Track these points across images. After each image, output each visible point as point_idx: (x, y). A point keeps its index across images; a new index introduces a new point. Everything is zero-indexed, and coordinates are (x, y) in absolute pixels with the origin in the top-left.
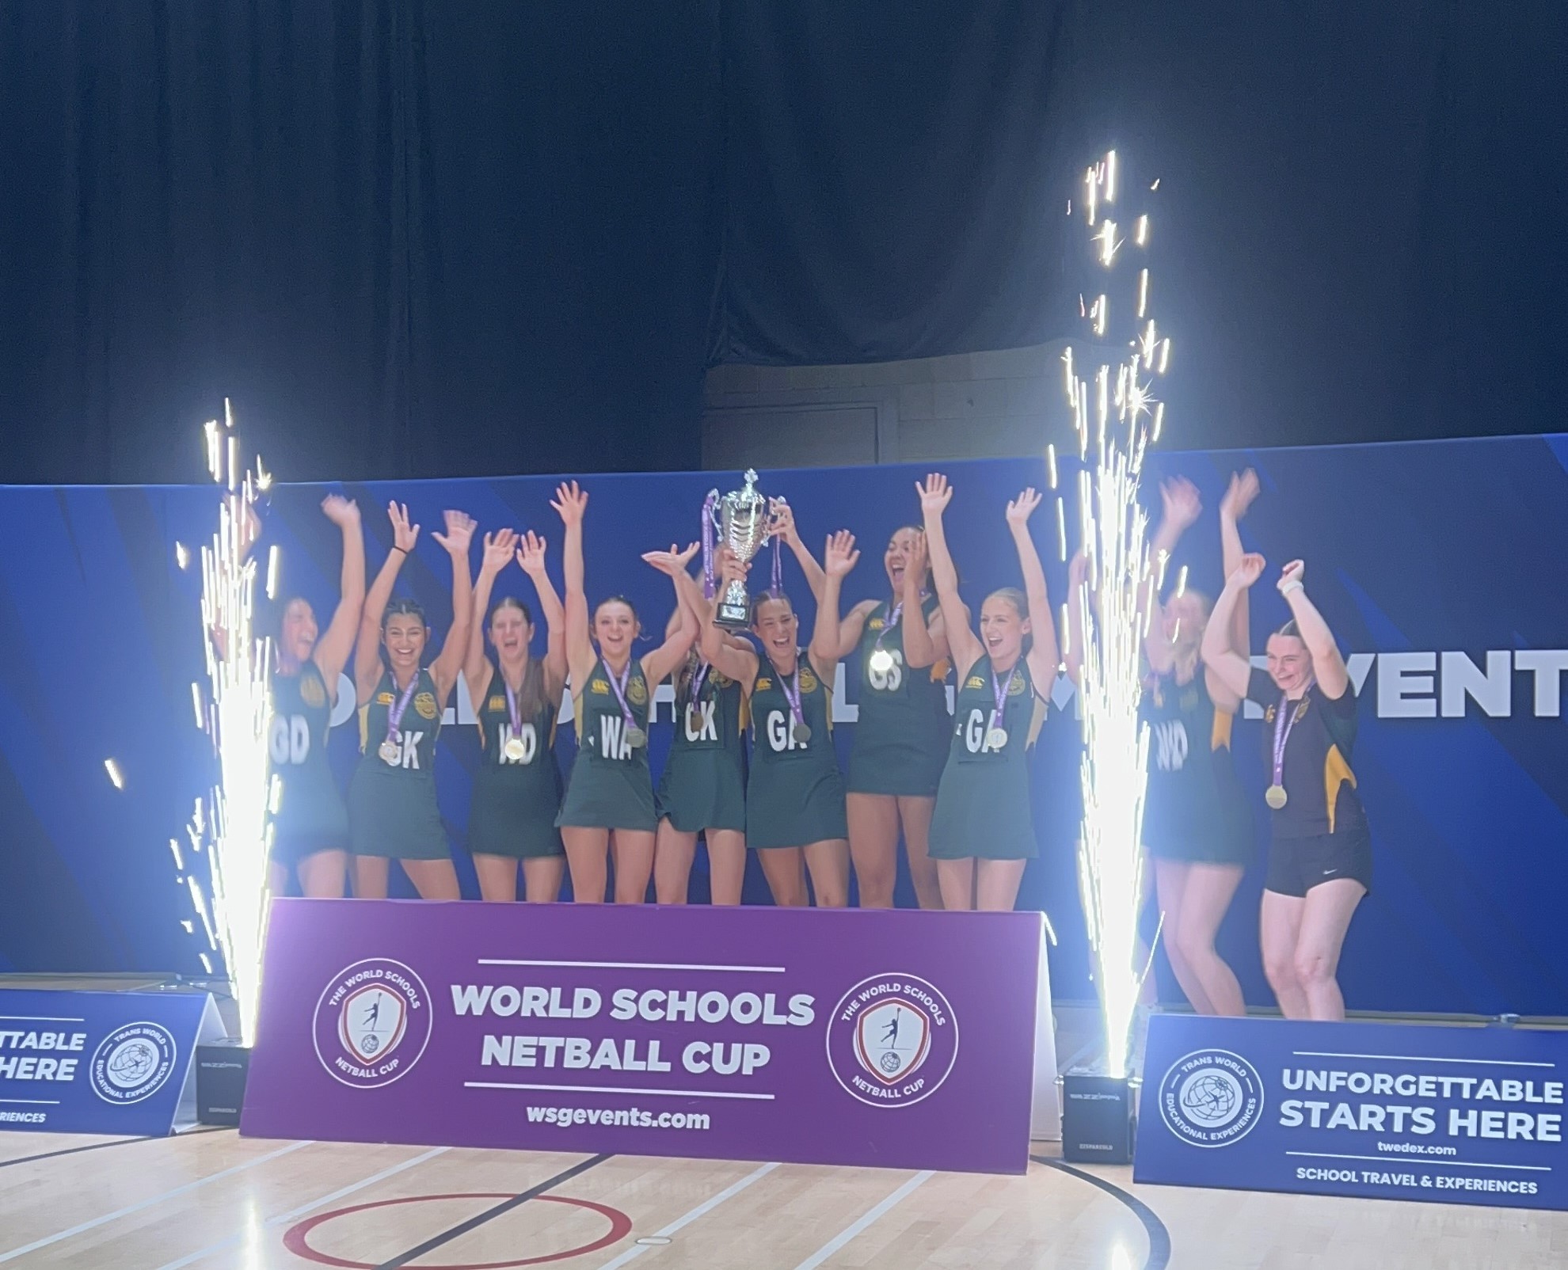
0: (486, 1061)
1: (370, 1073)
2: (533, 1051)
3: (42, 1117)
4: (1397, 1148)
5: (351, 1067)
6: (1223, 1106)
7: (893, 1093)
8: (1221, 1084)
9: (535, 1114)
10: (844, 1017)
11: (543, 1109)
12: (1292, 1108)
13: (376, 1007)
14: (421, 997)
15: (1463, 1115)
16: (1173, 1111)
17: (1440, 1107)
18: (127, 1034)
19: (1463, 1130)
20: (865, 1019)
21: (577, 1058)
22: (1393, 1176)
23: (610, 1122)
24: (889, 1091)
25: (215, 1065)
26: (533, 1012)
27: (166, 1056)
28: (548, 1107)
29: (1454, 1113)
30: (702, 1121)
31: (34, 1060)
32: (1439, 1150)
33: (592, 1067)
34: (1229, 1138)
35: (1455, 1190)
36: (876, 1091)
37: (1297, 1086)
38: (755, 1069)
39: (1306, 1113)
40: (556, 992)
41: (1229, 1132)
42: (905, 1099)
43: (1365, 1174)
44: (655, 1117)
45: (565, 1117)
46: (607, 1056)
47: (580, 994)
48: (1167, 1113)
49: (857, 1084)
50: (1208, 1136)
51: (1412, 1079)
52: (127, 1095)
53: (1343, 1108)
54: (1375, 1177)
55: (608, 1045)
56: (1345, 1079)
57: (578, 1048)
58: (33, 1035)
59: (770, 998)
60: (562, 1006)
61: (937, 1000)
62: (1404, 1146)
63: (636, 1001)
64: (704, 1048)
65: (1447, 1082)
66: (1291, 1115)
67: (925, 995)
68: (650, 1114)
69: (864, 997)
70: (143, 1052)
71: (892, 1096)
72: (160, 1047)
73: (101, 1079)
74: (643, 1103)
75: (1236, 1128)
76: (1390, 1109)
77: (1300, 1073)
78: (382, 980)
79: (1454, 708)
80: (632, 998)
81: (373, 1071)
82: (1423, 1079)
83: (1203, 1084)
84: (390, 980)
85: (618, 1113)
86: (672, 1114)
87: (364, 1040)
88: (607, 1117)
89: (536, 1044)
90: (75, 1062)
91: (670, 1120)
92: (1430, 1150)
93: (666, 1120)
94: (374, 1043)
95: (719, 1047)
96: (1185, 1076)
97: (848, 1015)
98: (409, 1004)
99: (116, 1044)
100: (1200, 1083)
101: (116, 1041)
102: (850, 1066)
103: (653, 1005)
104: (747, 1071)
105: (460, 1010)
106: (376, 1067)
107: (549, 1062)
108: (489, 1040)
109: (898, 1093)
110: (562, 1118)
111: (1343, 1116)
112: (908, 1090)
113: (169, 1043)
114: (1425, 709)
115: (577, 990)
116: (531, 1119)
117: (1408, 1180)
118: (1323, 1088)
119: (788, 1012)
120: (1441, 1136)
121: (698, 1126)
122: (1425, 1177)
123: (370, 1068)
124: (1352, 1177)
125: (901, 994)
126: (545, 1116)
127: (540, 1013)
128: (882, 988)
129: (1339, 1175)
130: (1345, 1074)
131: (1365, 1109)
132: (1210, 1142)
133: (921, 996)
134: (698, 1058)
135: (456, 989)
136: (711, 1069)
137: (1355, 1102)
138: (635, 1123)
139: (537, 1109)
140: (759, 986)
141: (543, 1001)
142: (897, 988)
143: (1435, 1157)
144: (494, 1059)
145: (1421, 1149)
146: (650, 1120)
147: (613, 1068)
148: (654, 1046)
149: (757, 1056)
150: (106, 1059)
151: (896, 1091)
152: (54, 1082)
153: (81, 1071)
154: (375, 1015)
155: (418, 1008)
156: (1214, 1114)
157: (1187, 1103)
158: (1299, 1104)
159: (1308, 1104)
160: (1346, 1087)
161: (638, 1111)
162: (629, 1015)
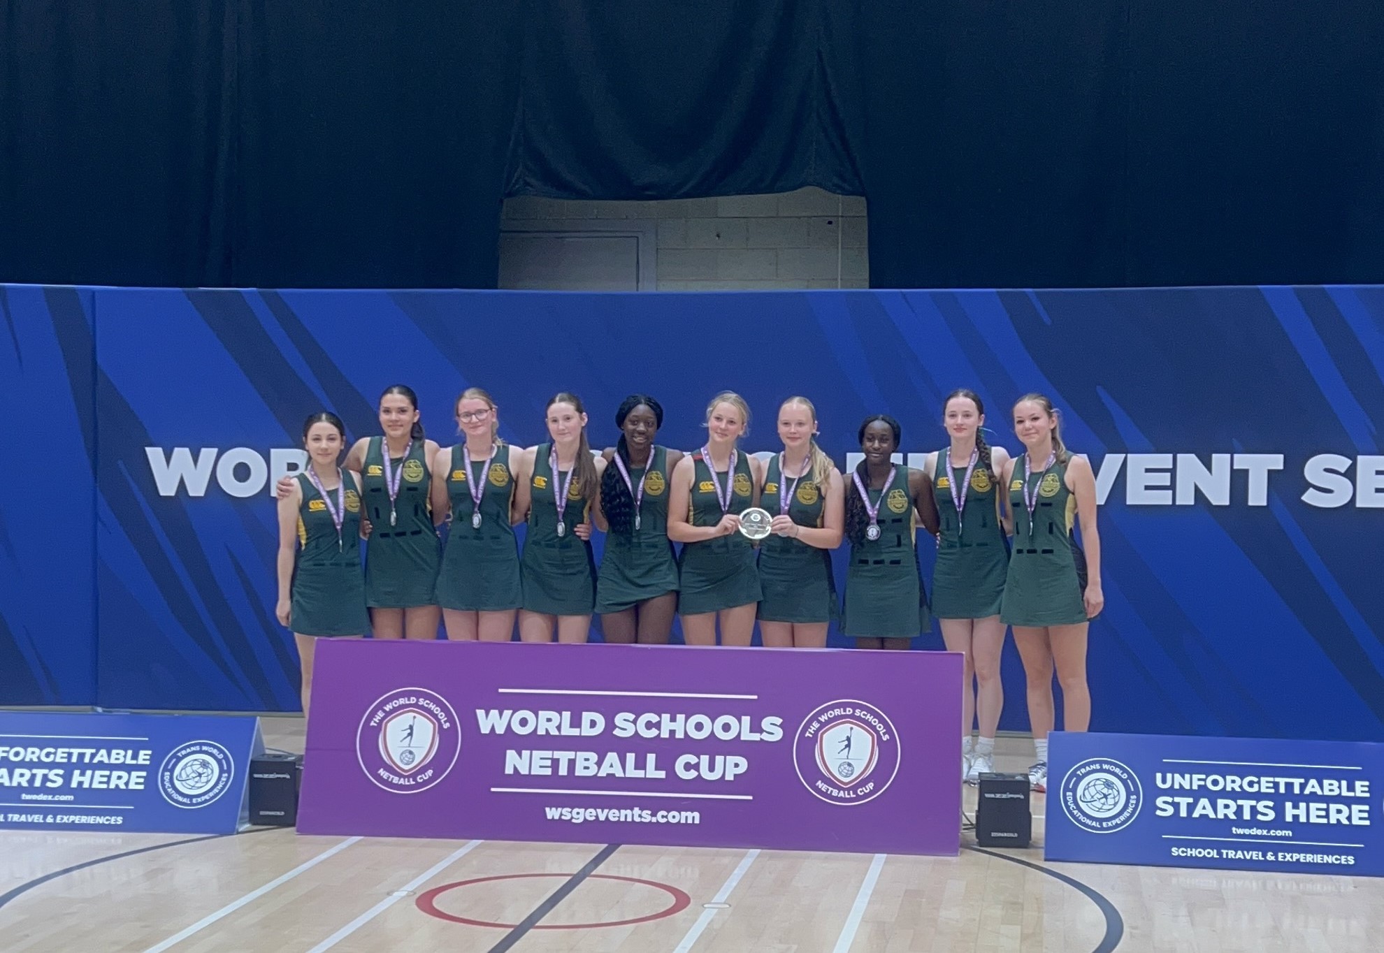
0: (509, 770)
1: (409, 781)
2: (549, 763)
3: (120, 820)
4: (1247, 831)
5: (392, 776)
6: (1111, 801)
7: (849, 794)
9: (552, 813)
10: (807, 734)
11: (559, 809)
12: (1165, 802)
13: (411, 728)
14: (450, 719)
16: (1072, 806)
17: (1278, 801)
19: (1296, 817)
20: (824, 735)
21: (586, 768)
22: (1245, 853)
23: (616, 819)
24: (846, 792)
25: (266, 776)
26: (547, 730)
27: (225, 768)
28: (563, 807)
30: (693, 818)
31: (107, 773)
32: (1279, 833)
33: (599, 775)
34: (1117, 826)
35: (1293, 862)
36: (835, 793)
37: (1167, 785)
38: (735, 775)
39: (1176, 806)
40: (567, 715)
41: (1117, 821)
42: (858, 798)
43: (1224, 852)
44: (654, 815)
45: (579, 815)
46: (611, 766)
47: (587, 716)
48: (1068, 807)
49: (820, 787)
50: (1101, 824)
51: (1255, 779)
52: (194, 801)
53: (1204, 802)
54: (1231, 854)
55: (612, 757)
56: (1204, 780)
57: (587, 760)
58: (103, 752)
59: (746, 720)
60: (572, 726)
61: (882, 721)
62: (1252, 830)
63: (635, 722)
64: (692, 759)
65: (1282, 781)
66: (1164, 807)
67: (872, 717)
68: (649, 812)
69: (823, 718)
70: (204, 765)
71: (849, 796)
72: (219, 762)
73: (169, 787)
74: (643, 804)
75: (1122, 818)
76: (1240, 802)
77: (1169, 776)
78: (416, 705)
79: (1186, 498)
80: (631, 720)
81: (411, 779)
82: (1263, 780)
83: (1094, 785)
84: (423, 705)
85: (623, 812)
86: (668, 812)
87: (402, 754)
88: (613, 815)
89: (551, 757)
90: (144, 774)
91: (666, 817)
92: (1272, 833)
93: (663, 817)
94: (411, 756)
95: (705, 759)
96: (1080, 779)
97: (810, 733)
98: (440, 725)
99: (179, 759)
100: (1092, 784)
101: (178, 756)
102: (814, 773)
103: (649, 725)
104: (729, 777)
105: (485, 730)
106: (414, 776)
107: (563, 771)
108: (511, 755)
109: (854, 794)
110: (575, 815)
111: (1204, 808)
112: (861, 792)
113: (226, 757)
114: (1164, 498)
115: (584, 714)
116: (549, 817)
117: (1256, 855)
118: (1187, 787)
119: (761, 731)
120: (1279, 822)
121: (690, 821)
122: (1270, 854)
123: (408, 777)
124: (1214, 854)
125: (852, 716)
126: (561, 815)
127: (554, 732)
128: (837, 712)
129: (1204, 853)
130: (1203, 776)
131: (1221, 802)
132: (1102, 829)
133: (869, 718)
134: (688, 767)
135: (480, 713)
136: (699, 776)
137: (1213, 797)
138: (637, 819)
139: (554, 809)
140: (737, 710)
141: (556, 722)
142: (849, 711)
143: (1276, 838)
144: (515, 769)
145: (1265, 832)
146: (650, 817)
147: (617, 775)
148: (651, 758)
149: (737, 765)
150: (172, 771)
151: (851, 792)
152: (128, 791)
153: (150, 781)
154: (411, 734)
155: (448, 728)
156: (1105, 807)
157: (1082, 799)
158: (1170, 799)
159: (1177, 799)
160: (1205, 786)
161: (640, 809)
162: (629, 733)
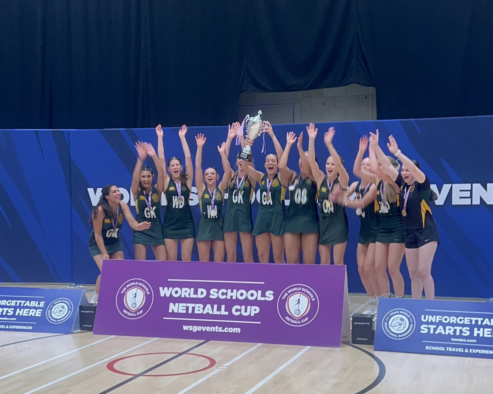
0: (170, 311)
1: (134, 315)
2: (185, 308)
3: (31, 328)
4: (457, 340)
5: (128, 313)
6: (402, 326)
7: (298, 322)
8: (402, 320)
9: (185, 328)
10: (283, 298)
11: (188, 326)
12: (424, 327)
13: (136, 294)
14: (150, 291)
15: (479, 330)
16: (387, 328)
17: (471, 327)
18: (58, 302)
19: (478, 334)
20: (290, 299)
21: (199, 310)
22: (456, 349)
23: (209, 330)
24: (297, 321)
25: (85, 312)
26: (185, 296)
27: (70, 308)
28: (190, 325)
29: (476, 329)
30: (238, 331)
31: (29, 310)
32: (471, 341)
33: (203, 313)
34: (404, 337)
35: (475, 353)
36: (293, 321)
37: (426, 320)
38: (255, 314)
39: (429, 329)
40: (192, 289)
41: (404, 335)
42: (302, 324)
43: (447, 348)
44: (223, 329)
46: (208, 310)
48: (385, 329)
49: (287, 319)
50: (398, 336)
51: (462, 318)
52: (58, 321)
53: (441, 327)
54: (450, 349)
55: (208, 306)
56: (442, 318)
57: (199, 307)
58: (28, 302)
59: (260, 292)
60: (194, 294)
61: (312, 293)
62: (459, 340)
64: (238, 307)
65: (474, 319)
66: (424, 329)
69: (289, 292)
70: (63, 307)
71: (298, 323)
72: (68, 306)
73: (49, 316)
74: (219, 325)
75: (406, 333)
76: (455, 328)
77: (427, 316)
78: (138, 285)
79: (477, 202)
80: (216, 291)
81: (135, 314)
82: (466, 318)
83: (396, 320)
84: (140, 285)
85: (212, 328)
86: (229, 328)
87: (132, 304)
89: (186, 306)
90: (41, 310)
91: (228, 330)
92: (468, 341)
94: (135, 305)
95: (243, 307)
96: (390, 317)
97: (284, 297)
98: (146, 293)
99: (54, 305)
100: (395, 319)
101: (54, 304)
102: (285, 313)
103: (223, 294)
104: (252, 315)
105: (162, 295)
106: (136, 312)
107: (190, 311)
108: (171, 305)
109: (300, 322)
110: (194, 329)
111: (440, 330)
112: (303, 321)
113: (71, 305)
114: (467, 202)
115: (199, 289)
117: (460, 350)
118: (434, 321)
119: (265, 296)
120: (471, 336)
122: (466, 349)
123: (134, 313)
124: (443, 349)
125: (301, 291)
126: (189, 328)
127: (187, 296)
128: (295, 289)
129: (439, 349)
130: (441, 317)
131: (447, 328)
132: (398, 338)
133: (307, 291)
134: (237, 310)
135: (161, 288)
136: (241, 314)
137: (444, 326)
138: (217, 331)
139: (186, 326)
140: (256, 288)
141: (188, 292)
142: (300, 289)
143: (469, 343)
144: (173, 310)
145: (465, 340)
146: (222, 330)
147: (210, 313)
148: (223, 307)
149: (255, 310)
150: (51, 309)
151: (299, 321)
152: (35, 317)
153: (43, 313)
154: (135, 296)
155: (149, 294)
156: (400, 329)
157: (391, 325)
158: (426, 326)
159: (429, 326)
160: (441, 320)
161: (218, 327)
162: (215, 297)
